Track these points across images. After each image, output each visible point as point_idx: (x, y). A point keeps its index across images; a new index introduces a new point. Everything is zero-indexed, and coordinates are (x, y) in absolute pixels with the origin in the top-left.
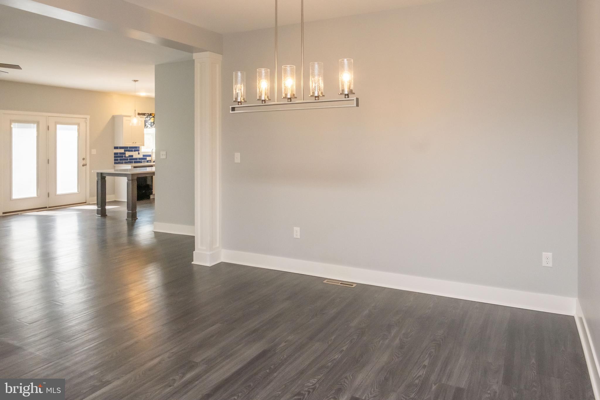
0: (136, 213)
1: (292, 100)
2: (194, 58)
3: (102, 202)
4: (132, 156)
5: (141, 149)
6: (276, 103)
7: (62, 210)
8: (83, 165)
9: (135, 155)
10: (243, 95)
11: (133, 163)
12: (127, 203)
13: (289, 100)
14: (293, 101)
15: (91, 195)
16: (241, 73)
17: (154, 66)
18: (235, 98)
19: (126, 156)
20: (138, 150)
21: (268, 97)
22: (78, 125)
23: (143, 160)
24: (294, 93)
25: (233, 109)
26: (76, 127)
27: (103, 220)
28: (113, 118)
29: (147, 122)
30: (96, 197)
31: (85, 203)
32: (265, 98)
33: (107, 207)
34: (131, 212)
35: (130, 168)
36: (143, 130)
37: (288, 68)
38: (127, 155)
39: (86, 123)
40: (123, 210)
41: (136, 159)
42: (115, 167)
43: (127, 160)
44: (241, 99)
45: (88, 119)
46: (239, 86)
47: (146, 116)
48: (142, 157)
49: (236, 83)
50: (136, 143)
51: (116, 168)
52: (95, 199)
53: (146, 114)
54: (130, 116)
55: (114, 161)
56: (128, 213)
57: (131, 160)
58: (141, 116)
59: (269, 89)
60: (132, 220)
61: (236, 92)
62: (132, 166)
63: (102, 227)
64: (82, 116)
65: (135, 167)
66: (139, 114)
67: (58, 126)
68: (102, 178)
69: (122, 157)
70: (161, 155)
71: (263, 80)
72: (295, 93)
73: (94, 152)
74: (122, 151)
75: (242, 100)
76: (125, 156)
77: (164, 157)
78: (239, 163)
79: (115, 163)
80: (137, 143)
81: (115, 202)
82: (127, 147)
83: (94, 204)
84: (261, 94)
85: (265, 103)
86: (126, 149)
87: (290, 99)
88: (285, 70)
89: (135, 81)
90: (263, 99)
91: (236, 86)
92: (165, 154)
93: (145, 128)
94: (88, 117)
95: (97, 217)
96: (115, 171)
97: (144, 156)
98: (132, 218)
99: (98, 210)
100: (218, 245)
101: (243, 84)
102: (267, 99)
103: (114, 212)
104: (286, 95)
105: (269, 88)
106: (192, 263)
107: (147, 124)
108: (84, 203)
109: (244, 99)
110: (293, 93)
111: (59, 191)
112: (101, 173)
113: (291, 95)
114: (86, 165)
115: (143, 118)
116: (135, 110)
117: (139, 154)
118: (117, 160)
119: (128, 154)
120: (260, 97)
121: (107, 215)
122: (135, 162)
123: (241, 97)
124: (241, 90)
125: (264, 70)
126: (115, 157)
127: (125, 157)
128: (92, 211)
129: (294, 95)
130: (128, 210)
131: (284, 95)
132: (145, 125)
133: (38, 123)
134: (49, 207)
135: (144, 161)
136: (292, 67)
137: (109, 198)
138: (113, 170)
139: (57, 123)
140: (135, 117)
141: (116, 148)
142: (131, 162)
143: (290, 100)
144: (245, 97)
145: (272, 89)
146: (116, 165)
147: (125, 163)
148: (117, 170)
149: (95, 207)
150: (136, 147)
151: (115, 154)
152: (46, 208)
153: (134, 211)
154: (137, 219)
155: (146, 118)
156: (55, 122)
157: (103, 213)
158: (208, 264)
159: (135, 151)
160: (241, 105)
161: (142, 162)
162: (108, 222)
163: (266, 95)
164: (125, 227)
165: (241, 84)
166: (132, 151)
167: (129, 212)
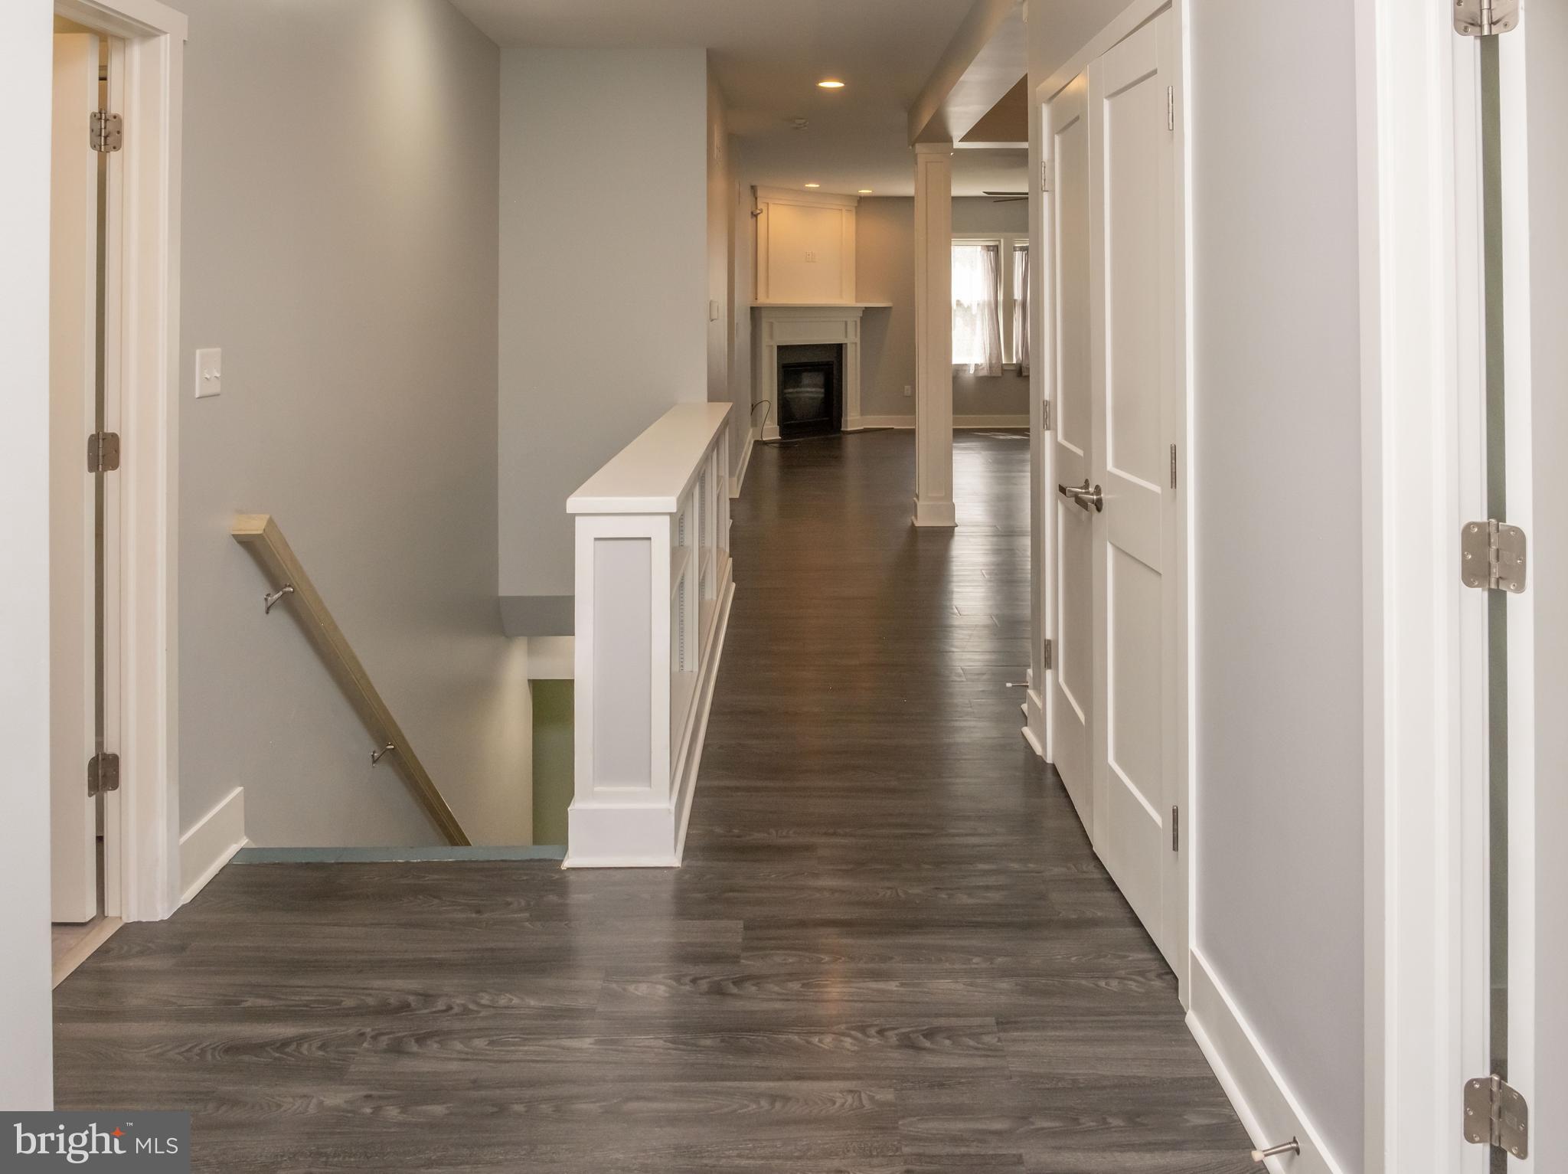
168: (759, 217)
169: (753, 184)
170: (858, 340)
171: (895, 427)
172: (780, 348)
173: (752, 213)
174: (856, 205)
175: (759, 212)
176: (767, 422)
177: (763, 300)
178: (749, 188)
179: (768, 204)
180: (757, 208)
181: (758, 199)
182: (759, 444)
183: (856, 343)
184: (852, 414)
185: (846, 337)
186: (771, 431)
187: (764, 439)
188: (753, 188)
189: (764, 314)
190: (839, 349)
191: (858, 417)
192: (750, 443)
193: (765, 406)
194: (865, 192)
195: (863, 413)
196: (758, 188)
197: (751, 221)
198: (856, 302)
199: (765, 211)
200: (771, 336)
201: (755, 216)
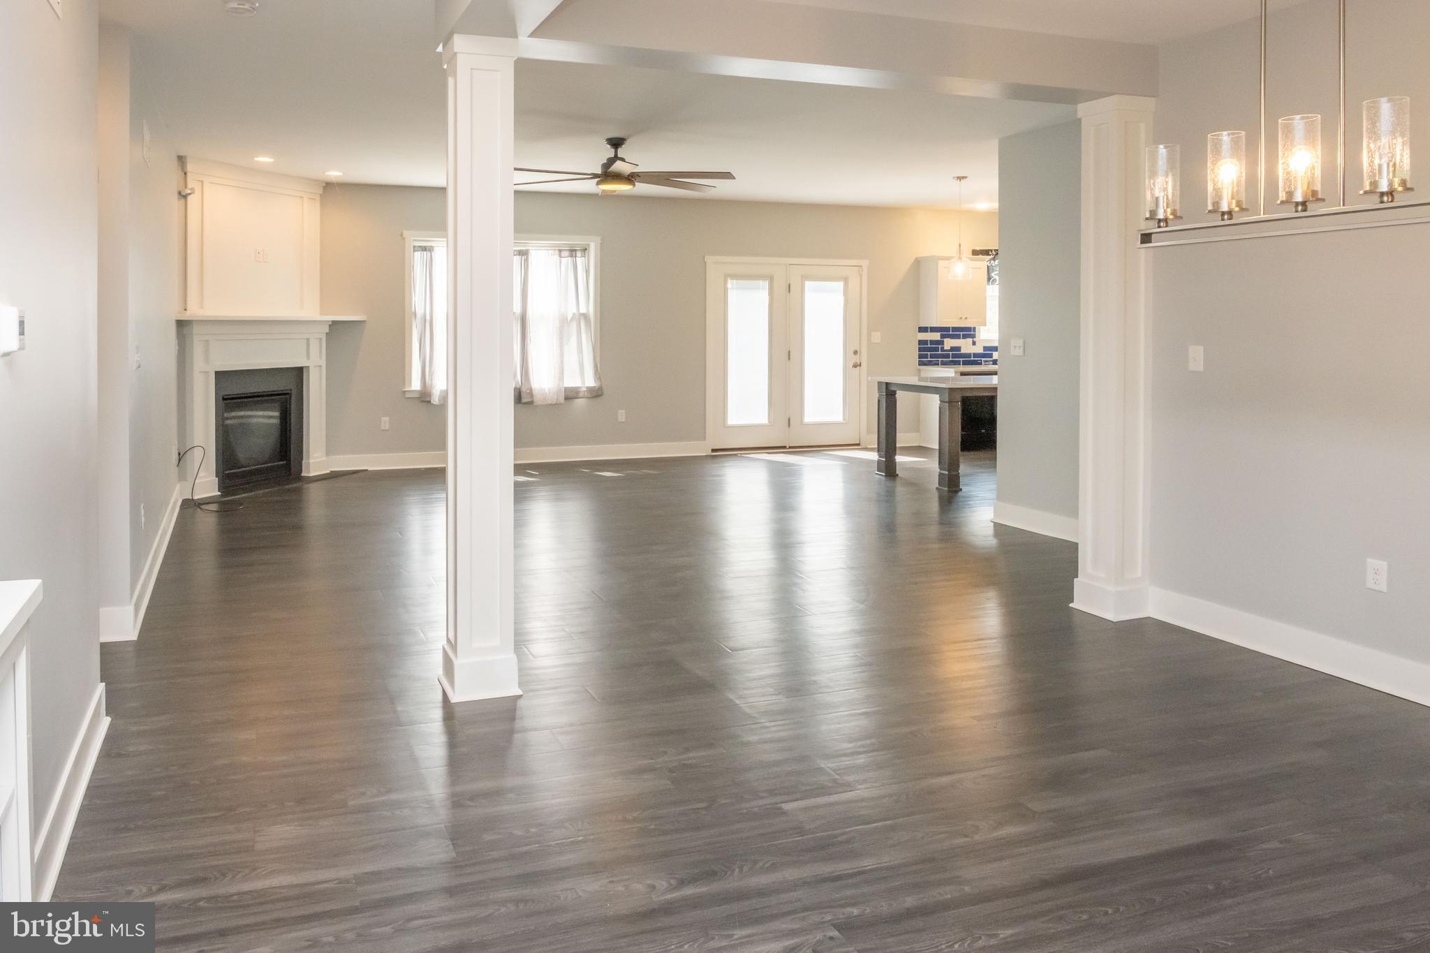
0: (958, 477)
1: (1309, 206)
2: (1079, 116)
3: (888, 447)
4: (958, 349)
5: (980, 332)
6: (1262, 216)
7: (811, 455)
8: (855, 366)
9: (966, 346)
10: (1173, 201)
11: (961, 366)
12: (940, 452)
13: (1300, 208)
14: (1313, 209)
15: (869, 431)
16: (1165, 147)
17: (997, 140)
18: (1151, 211)
19: (945, 348)
20: (973, 336)
21: (1239, 204)
22: (846, 280)
23: (983, 359)
24: (1315, 189)
25: (1146, 238)
26: (840, 285)
27: (889, 484)
28: (918, 263)
29: (993, 271)
30: (877, 436)
31: (859, 445)
32: (1229, 206)
33: (899, 459)
34: (947, 473)
35: (953, 375)
36: (985, 291)
37: (1298, 121)
38: (947, 347)
39: (861, 276)
40: (931, 466)
41: (969, 355)
42: (919, 370)
43: (947, 356)
44: (1165, 211)
45: (865, 269)
46: (1160, 180)
47: (992, 257)
48: (981, 351)
49: (1154, 174)
50: (966, 318)
51: (923, 375)
52: (873, 441)
53: (992, 250)
54: (948, 258)
55: (918, 360)
56: (940, 475)
57: (955, 358)
58: (980, 256)
59: (1243, 182)
60: (949, 491)
61: (1152, 195)
62: (956, 372)
63: (888, 498)
64: (854, 262)
65: (963, 374)
66: (975, 253)
67: (808, 284)
68: (889, 394)
69: (936, 349)
70: (1012, 347)
71: (1225, 160)
72: (1318, 187)
73: (877, 337)
74: (936, 336)
75: (1168, 214)
76: (943, 347)
77: (1019, 352)
78: (1200, 372)
79: (921, 364)
80: (968, 320)
81: (920, 450)
82: (947, 329)
83: (871, 450)
84: (1220, 198)
85: (1231, 219)
86: (946, 332)
87: (1304, 204)
88: (1288, 130)
89: (960, 178)
90: (1225, 208)
91: (1152, 182)
92: (1022, 344)
93: (988, 284)
94: (865, 263)
95: (877, 476)
96: (919, 380)
97: (985, 348)
98: (949, 487)
99: (879, 462)
100: (1139, 574)
101: (1173, 175)
102: (1237, 209)
103: (911, 469)
104: (1290, 194)
105: (1243, 178)
106: (1071, 605)
107: (993, 274)
108: (856, 445)
109: (1174, 213)
110: (1311, 188)
111: (809, 418)
112: (887, 384)
113: (1305, 195)
114: (860, 365)
115: (983, 262)
116: (960, 245)
117: (974, 343)
118: (926, 356)
119: (949, 343)
120: (1216, 204)
121: (897, 475)
122: (965, 363)
123: (1167, 207)
124: (1165, 190)
125: (1229, 135)
126: (920, 350)
127: (943, 349)
128: (869, 462)
129: (1314, 193)
130: (941, 469)
131: (1282, 196)
132: (989, 279)
133: (771, 279)
134: (790, 447)
135: (987, 361)
136: (1308, 118)
137: (903, 439)
138: (917, 378)
139: (806, 277)
140: (960, 261)
141: (922, 330)
142: (956, 361)
143: (1304, 208)
144: (1177, 207)
145: (1251, 181)
146: (923, 367)
147: (944, 364)
148: (926, 379)
149: (874, 456)
150: (968, 329)
151: (921, 342)
152: (785, 447)
153: (954, 473)
154: (961, 490)
155: (992, 262)
156: (802, 276)
157: (889, 469)
158: (1111, 616)
159: (965, 337)
160: (1166, 226)
161: (981, 364)
162: (900, 490)
163: (1233, 198)
164: (934, 506)
165: (1167, 176)
166: (958, 337)
167: (943, 474)
168: (189, 198)
169: (181, 154)
170: (323, 363)
171: (370, 469)
172: (219, 375)
173: (180, 193)
174: (321, 191)
175: (190, 192)
176: (201, 474)
177: (195, 311)
178: (175, 159)
179: (202, 182)
180: (186, 187)
181: (188, 174)
182: (189, 505)
183: (320, 366)
184: (315, 455)
185: (308, 358)
186: (207, 485)
187: (196, 497)
188: (181, 160)
189: (196, 329)
190: (299, 372)
191: (325, 458)
192: (175, 503)
193: (197, 454)
194: (334, 174)
195: (329, 453)
196: (188, 160)
197: (176, 203)
198: (321, 314)
199: (198, 191)
200: (207, 360)
201: (183, 196)
